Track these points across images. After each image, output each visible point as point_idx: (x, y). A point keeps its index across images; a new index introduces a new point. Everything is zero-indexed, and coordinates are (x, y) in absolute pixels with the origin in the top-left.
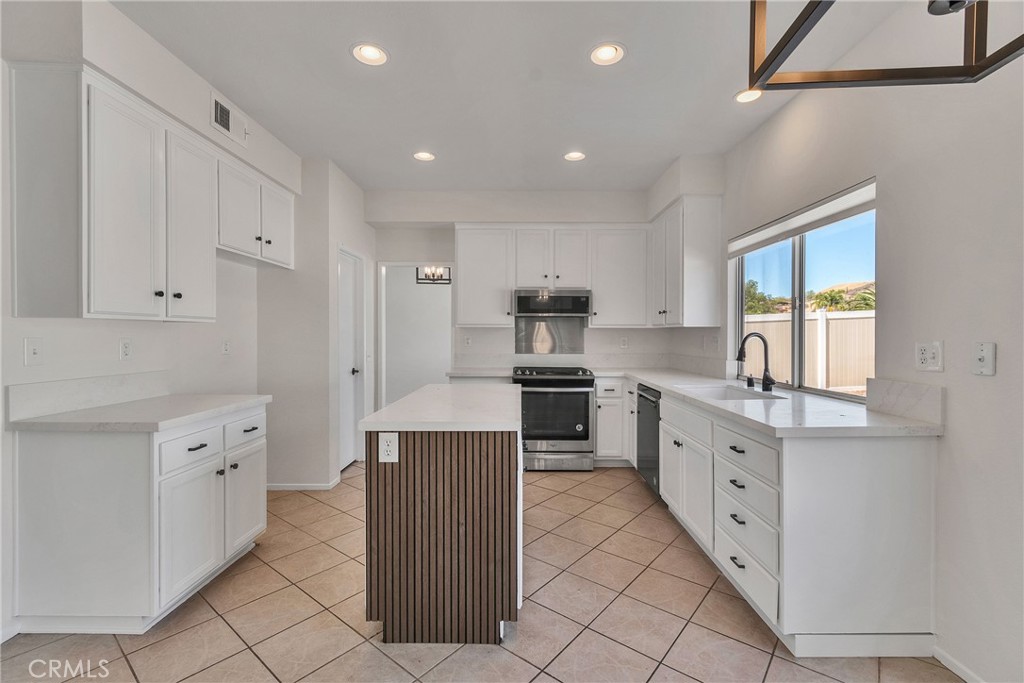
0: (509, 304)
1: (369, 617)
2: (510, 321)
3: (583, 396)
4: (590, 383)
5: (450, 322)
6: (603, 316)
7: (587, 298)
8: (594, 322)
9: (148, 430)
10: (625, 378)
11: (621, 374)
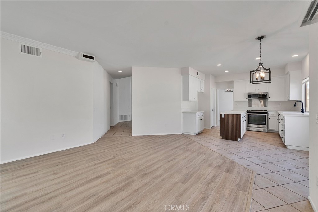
0: (246, 96)
1: (221, 136)
2: (247, 100)
3: (265, 116)
4: (267, 113)
5: (232, 101)
6: (271, 98)
7: (267, 94)
8: (269, 100)
9: (195, 113)
10: (276, 112)
11: (276, 111)
